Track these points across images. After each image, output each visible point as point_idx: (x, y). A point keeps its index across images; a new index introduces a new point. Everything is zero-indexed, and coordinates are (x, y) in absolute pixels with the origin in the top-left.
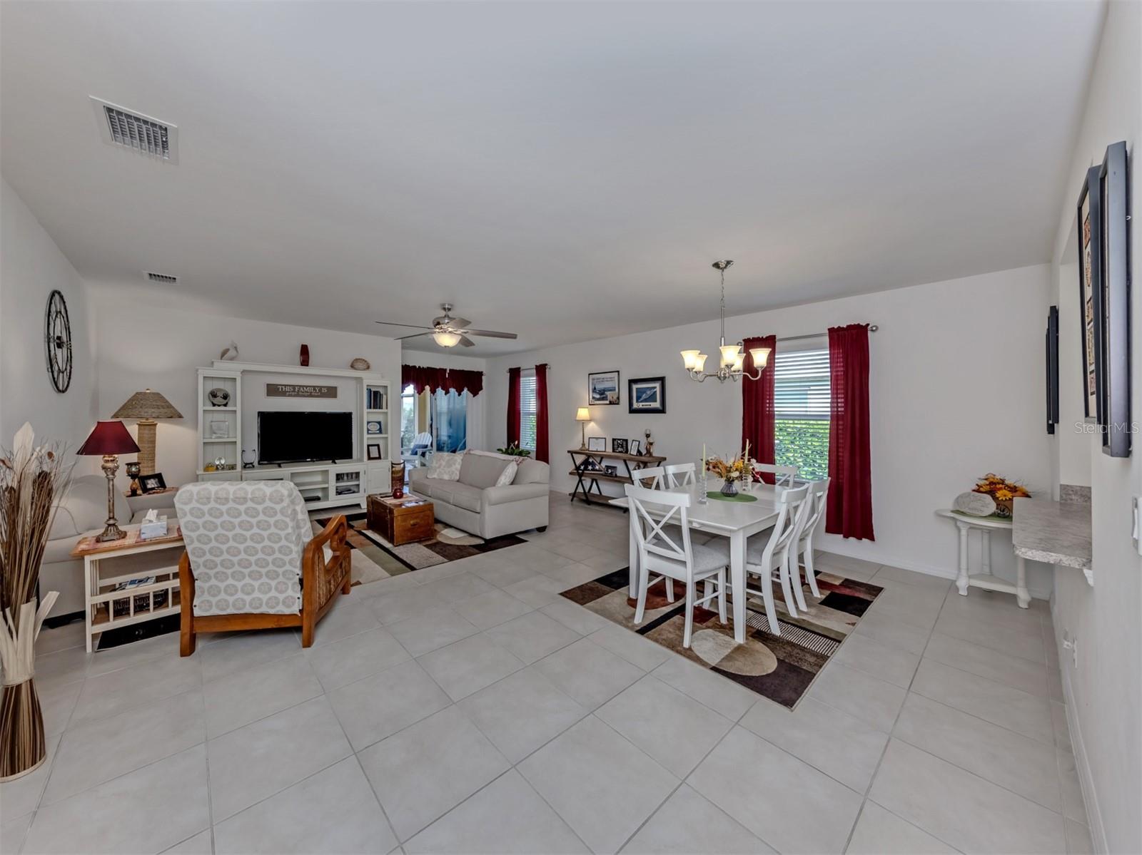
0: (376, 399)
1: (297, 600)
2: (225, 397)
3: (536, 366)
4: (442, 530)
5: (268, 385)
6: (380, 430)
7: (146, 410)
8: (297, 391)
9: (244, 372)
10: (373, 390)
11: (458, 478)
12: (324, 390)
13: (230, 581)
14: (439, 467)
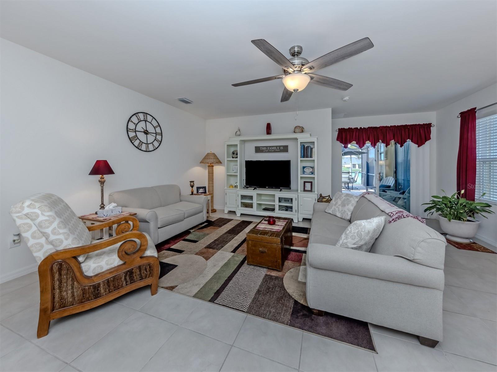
0: (307, 151)
2: (237, 154)
5: (256, 147)
6: (312, 173)
7: (209, 160)
8: (268, 150)
10: (306, 146)
11: (348, 218)
12: (282, 148)
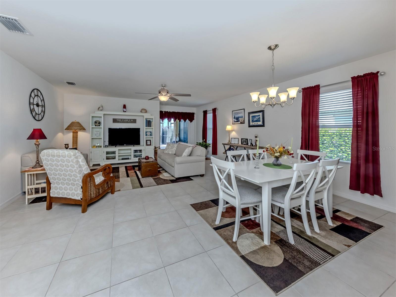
0: (149, 123)
1: (81, 195)
2: (99, 123)
3: (213, 109)
4: (163, 173)
5: (113, 119)
6: (151, 135)
7: (73, 127)
8: (123, 121)
9: (104, 115)
10: (148, 120)
11: (175, 153)
12: (132, 121)
13: (61, 185)
14: (168, 149)
